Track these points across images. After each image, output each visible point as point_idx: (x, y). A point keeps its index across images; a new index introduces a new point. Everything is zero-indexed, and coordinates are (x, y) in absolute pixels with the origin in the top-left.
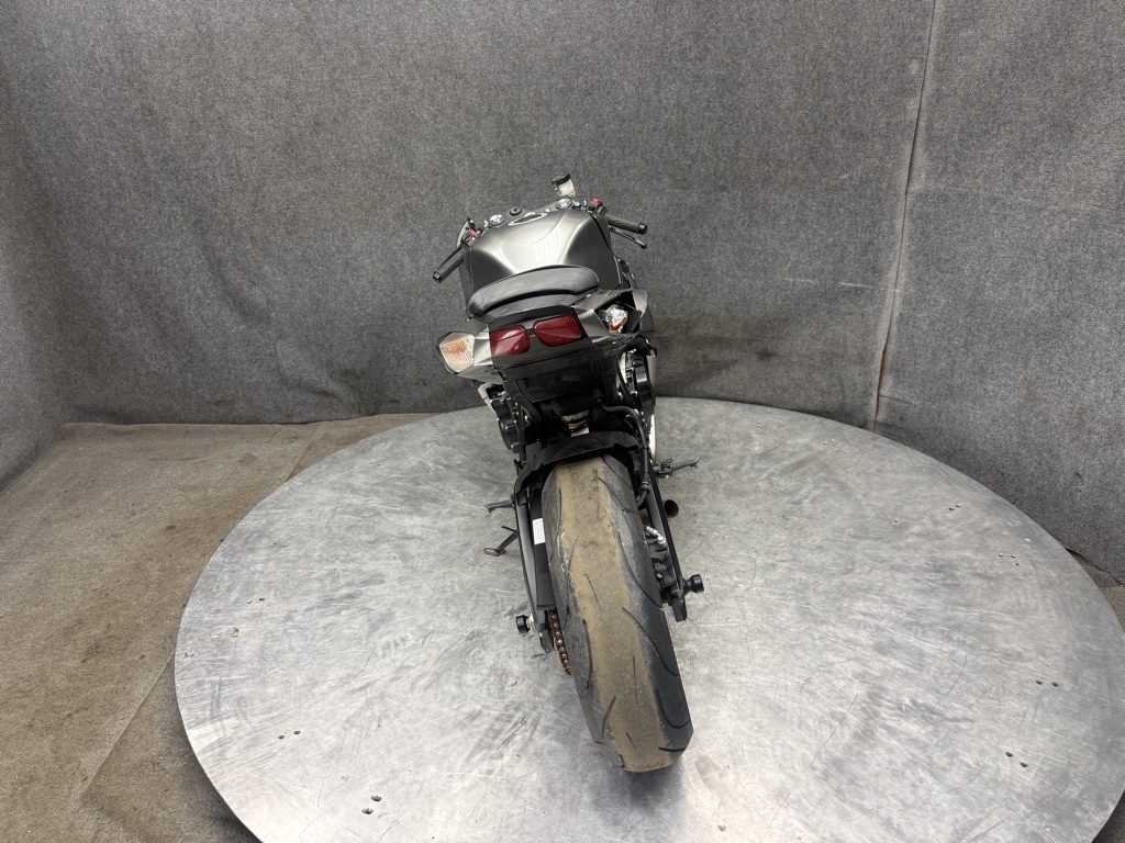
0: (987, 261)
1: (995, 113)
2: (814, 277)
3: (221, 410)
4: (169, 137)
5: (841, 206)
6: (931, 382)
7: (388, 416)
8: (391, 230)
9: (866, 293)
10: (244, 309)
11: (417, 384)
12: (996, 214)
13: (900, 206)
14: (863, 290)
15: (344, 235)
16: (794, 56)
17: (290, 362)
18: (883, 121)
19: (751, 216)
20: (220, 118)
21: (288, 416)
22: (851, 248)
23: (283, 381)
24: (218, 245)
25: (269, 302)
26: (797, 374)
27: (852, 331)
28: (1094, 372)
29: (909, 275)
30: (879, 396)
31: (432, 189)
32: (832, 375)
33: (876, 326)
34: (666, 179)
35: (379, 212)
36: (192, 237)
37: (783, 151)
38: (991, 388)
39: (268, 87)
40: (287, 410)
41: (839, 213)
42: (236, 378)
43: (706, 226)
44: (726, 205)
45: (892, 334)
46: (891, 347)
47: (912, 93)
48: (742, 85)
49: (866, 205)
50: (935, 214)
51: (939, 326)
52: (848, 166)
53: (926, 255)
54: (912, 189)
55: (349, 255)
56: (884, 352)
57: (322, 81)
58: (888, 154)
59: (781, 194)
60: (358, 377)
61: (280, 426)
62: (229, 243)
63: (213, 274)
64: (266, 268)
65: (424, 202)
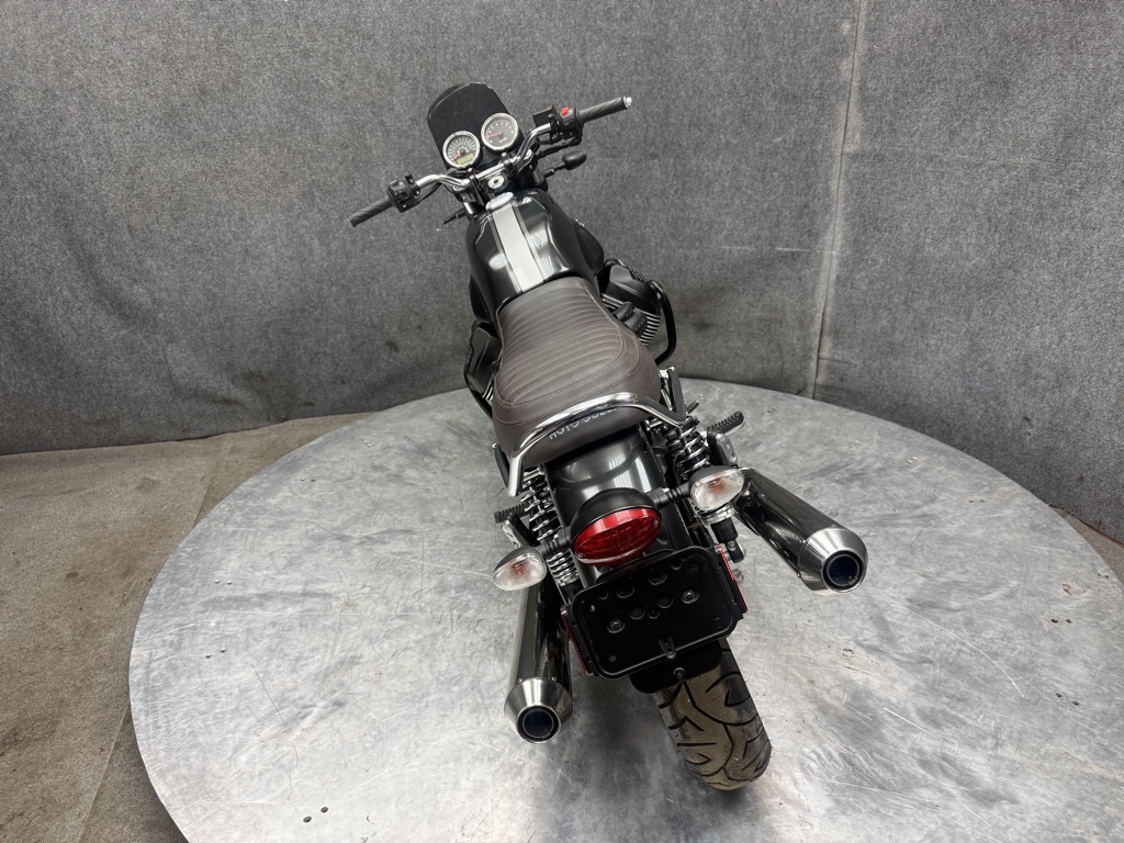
0: (925, 219)
1: (930, 71)
2: (750, 243)
3: (103, 430)
4: (15, 109)
5: (775, 170)
6: (872, 341)
7: (303, 421)
8: (296, 211)
9: (802, 258)
10: (125, 311)
11: (335, 382)
12: (933, 172)
13: (836, 168)
14: (799, 254)
15: (241, 219)
16: (723, 17)
17: (183, 368)
18: (816, 83)
19: (684, 184)
20: (81, 87)
21: (184, 431)
22: (786, 213)
23: (177, 390)
24: (87, 237)
25: (154, 301)
26: (736, 343)
27: (790, 296)
28: (1038, 319)
29: (845, 237)
30: (819, 358)
31: (341, 163)
32: (771, 341)
33: (814, 289)
35: (282, 191)
36: (52, 229)
37: (715, 115)
38: (932, 342)
39: (140, 49)
40: (182, 425)
41: (773, 177)
42: (119, 392)
43: (637, 196)
44: (657, 174)
45: (829, 297)
46: (829, 310)
47: (845, 54)
48: (669, 47)
49: (800, 168)
50: (871, 174)
51: (878, 285)
52: (782, 128)
53: (862, 216)
55: (249, 242)
56: (823, 314)
57: (206, 41)
58: (822, 115)
60: (264, 380)
61: (176, 443)
62: (102, 234)
63: (82, 272)
64: (149, 262)
65: (334, 179)
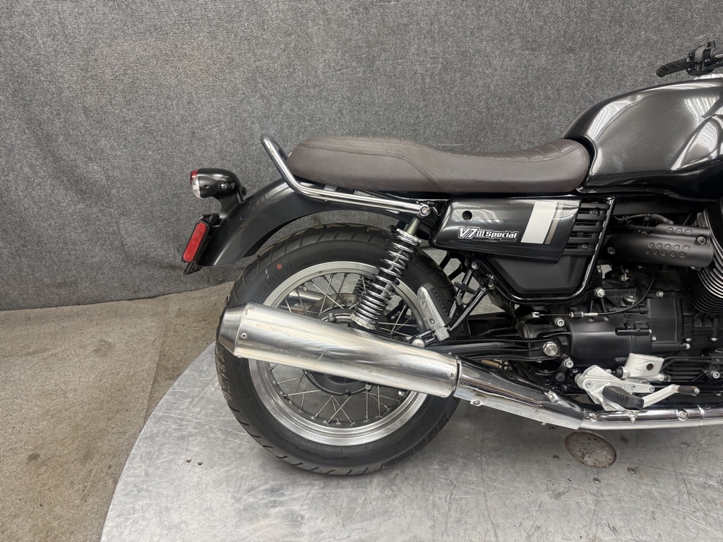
3: (63, 292)
8: (240, 96)
10: (81, 187)
15: (189, 103)
17: (134, 239)
19: (596, 78)
21: (135, 292)
23: (128, 258)
24: (44, 117)
25: (108, 178)
31: (284, 50)
34: (517, 41)
35: (228, 76)
36: (12, 108)
40: (133, 286)
42: (77, 258)
43: (549, 87)
44: (571, 67)
55: (195, 125)
61: (127, 302)
62: (59, 114)
63: (41, 150)
64: (103, 142)
65: (276, 65)
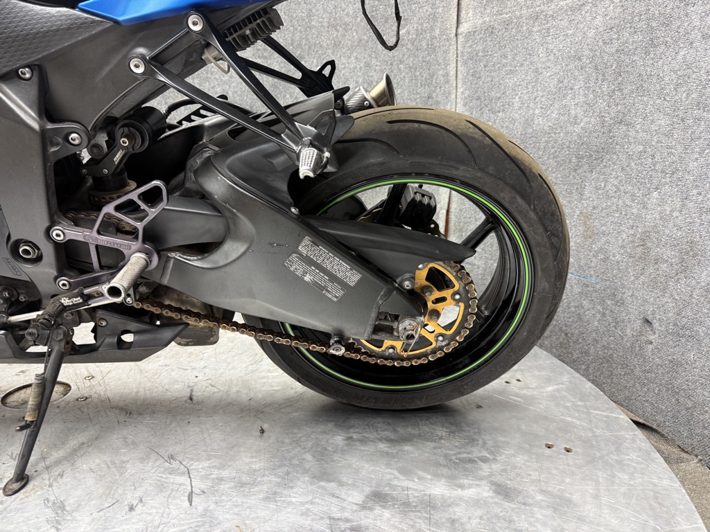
0: (533, 87)
13: (453, 50)
28: (655, 182)
41: (400, 70)
49: (423, 57)
50: (483, 51)
54: (460, 31)
56: (448, 211)
59: (350, 57)
